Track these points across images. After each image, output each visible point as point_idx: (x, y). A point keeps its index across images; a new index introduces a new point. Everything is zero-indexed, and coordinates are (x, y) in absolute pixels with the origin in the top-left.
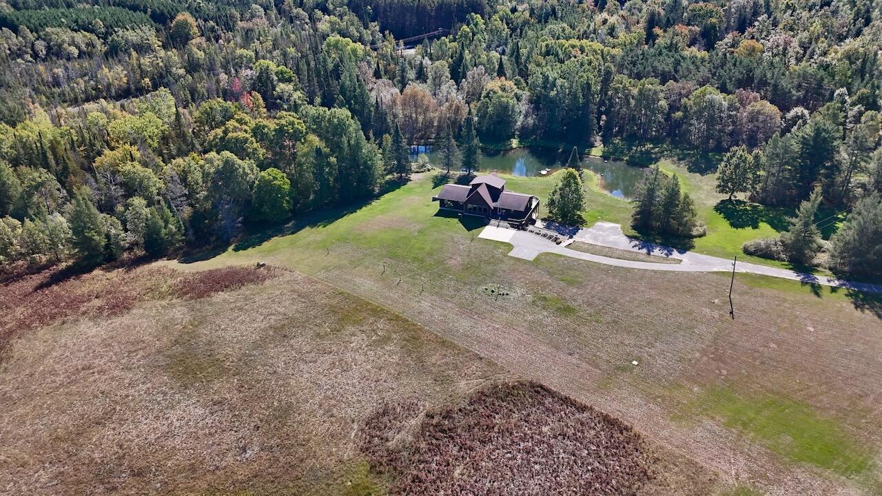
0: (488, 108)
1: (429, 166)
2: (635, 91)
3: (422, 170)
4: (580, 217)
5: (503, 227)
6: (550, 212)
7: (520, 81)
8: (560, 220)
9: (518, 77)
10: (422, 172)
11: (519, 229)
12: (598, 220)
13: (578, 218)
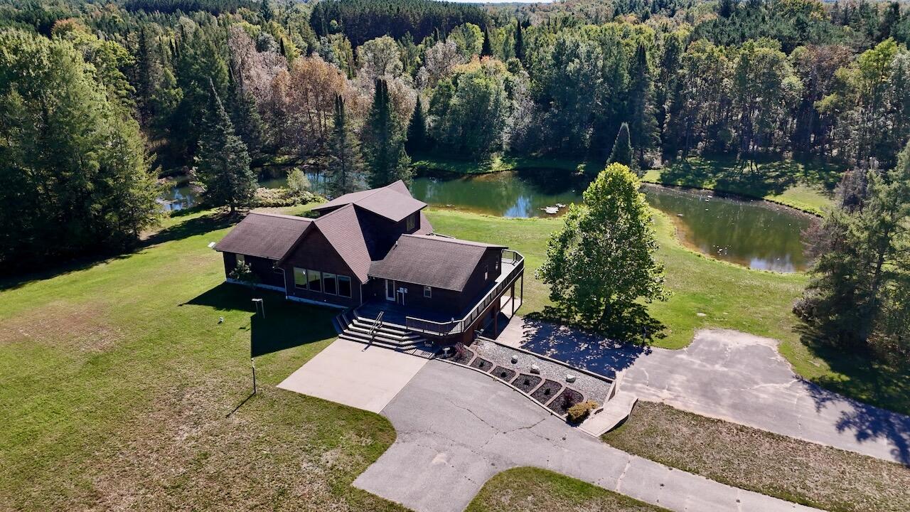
0: (450, 97)
1: (308, 195)
2: (733, 65)
3: (289, 201)
4: (640, 311)
5: (385, 345)
6: (555, 296)
7: (517, 65)
8: (578, 317)
9: (513, 59)
10: (287, 205)
11: (438, 353)
12: (699, 324)
13: (633, 314)
